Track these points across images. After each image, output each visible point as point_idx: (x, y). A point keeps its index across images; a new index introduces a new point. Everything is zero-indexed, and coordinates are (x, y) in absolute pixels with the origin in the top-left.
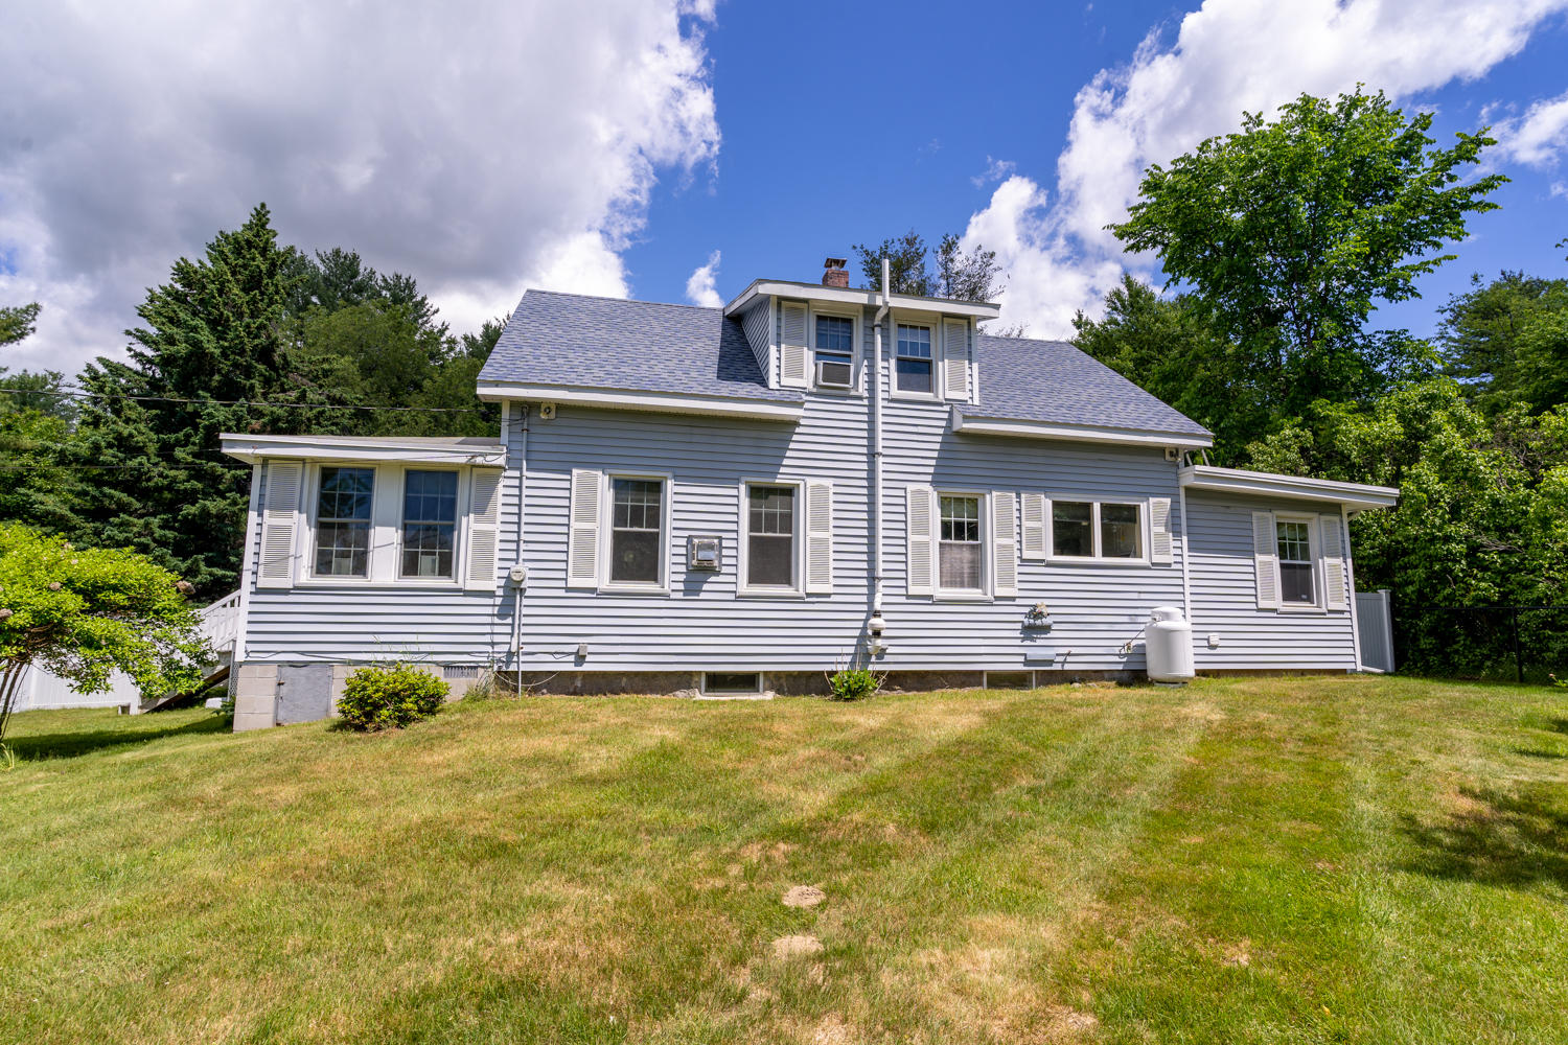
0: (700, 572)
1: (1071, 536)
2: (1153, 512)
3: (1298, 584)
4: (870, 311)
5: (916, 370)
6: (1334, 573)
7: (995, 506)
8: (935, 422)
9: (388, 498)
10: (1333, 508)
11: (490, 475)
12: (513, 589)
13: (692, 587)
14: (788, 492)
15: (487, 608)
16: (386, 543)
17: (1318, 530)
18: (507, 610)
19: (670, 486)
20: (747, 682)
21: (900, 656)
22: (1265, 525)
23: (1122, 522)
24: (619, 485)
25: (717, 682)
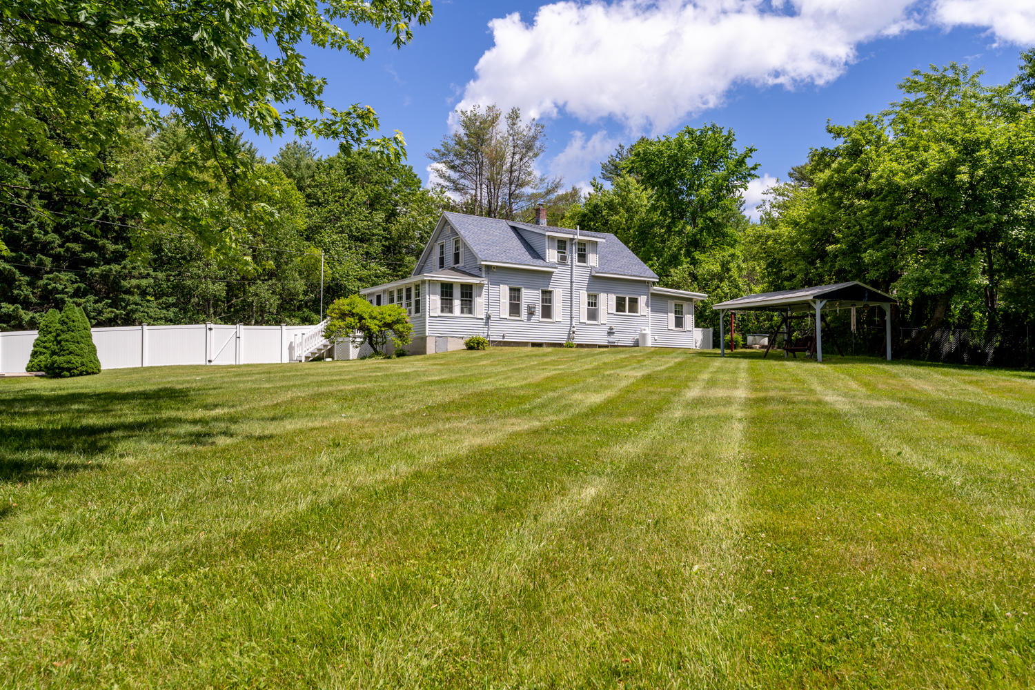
0: (531, 313)
1: (620, 306)
2: (642, 300)
3: (679, 323)
4: (572, 240)
5: (582, 258)
6: (689, 319)
7: (602, 297)
8: (587, 273)
9: (457, 292)
10: (690, 300)
11: (481, 286)
12: (488, 318)
13: (529, 319)
14: (550, 292)
15: (482, 323)
16: (457, 303)
17: (686, 307)
18: (487, 324)
19: (524, 291)
20: (540, 345)
21: (578, 339)
22: (671, 305)
23: (634, 302)
24: (511, 289)
25: (534, 345)
